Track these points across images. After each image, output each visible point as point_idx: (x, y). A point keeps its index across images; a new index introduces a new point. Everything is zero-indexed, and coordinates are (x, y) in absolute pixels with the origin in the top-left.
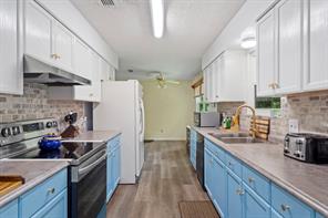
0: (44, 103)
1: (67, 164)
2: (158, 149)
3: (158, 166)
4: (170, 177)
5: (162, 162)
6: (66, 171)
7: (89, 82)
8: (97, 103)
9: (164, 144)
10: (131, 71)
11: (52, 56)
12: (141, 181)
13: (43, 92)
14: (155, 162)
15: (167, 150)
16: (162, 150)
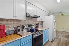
0: (32, 21)
1: (32, 34)
2: (62, 34)
3: (61, 39)
4: (64, 43)
5: (62, 38)
6: (32, 35)
7: (40, 17)
8: (43, 21)
9: (64, 33)
10: (53, 13)
11: (32, 12)
12: (54, 41)
13: (32, 19)
14: (60, 37)
15: (64, 34)
16: (63, 34)
